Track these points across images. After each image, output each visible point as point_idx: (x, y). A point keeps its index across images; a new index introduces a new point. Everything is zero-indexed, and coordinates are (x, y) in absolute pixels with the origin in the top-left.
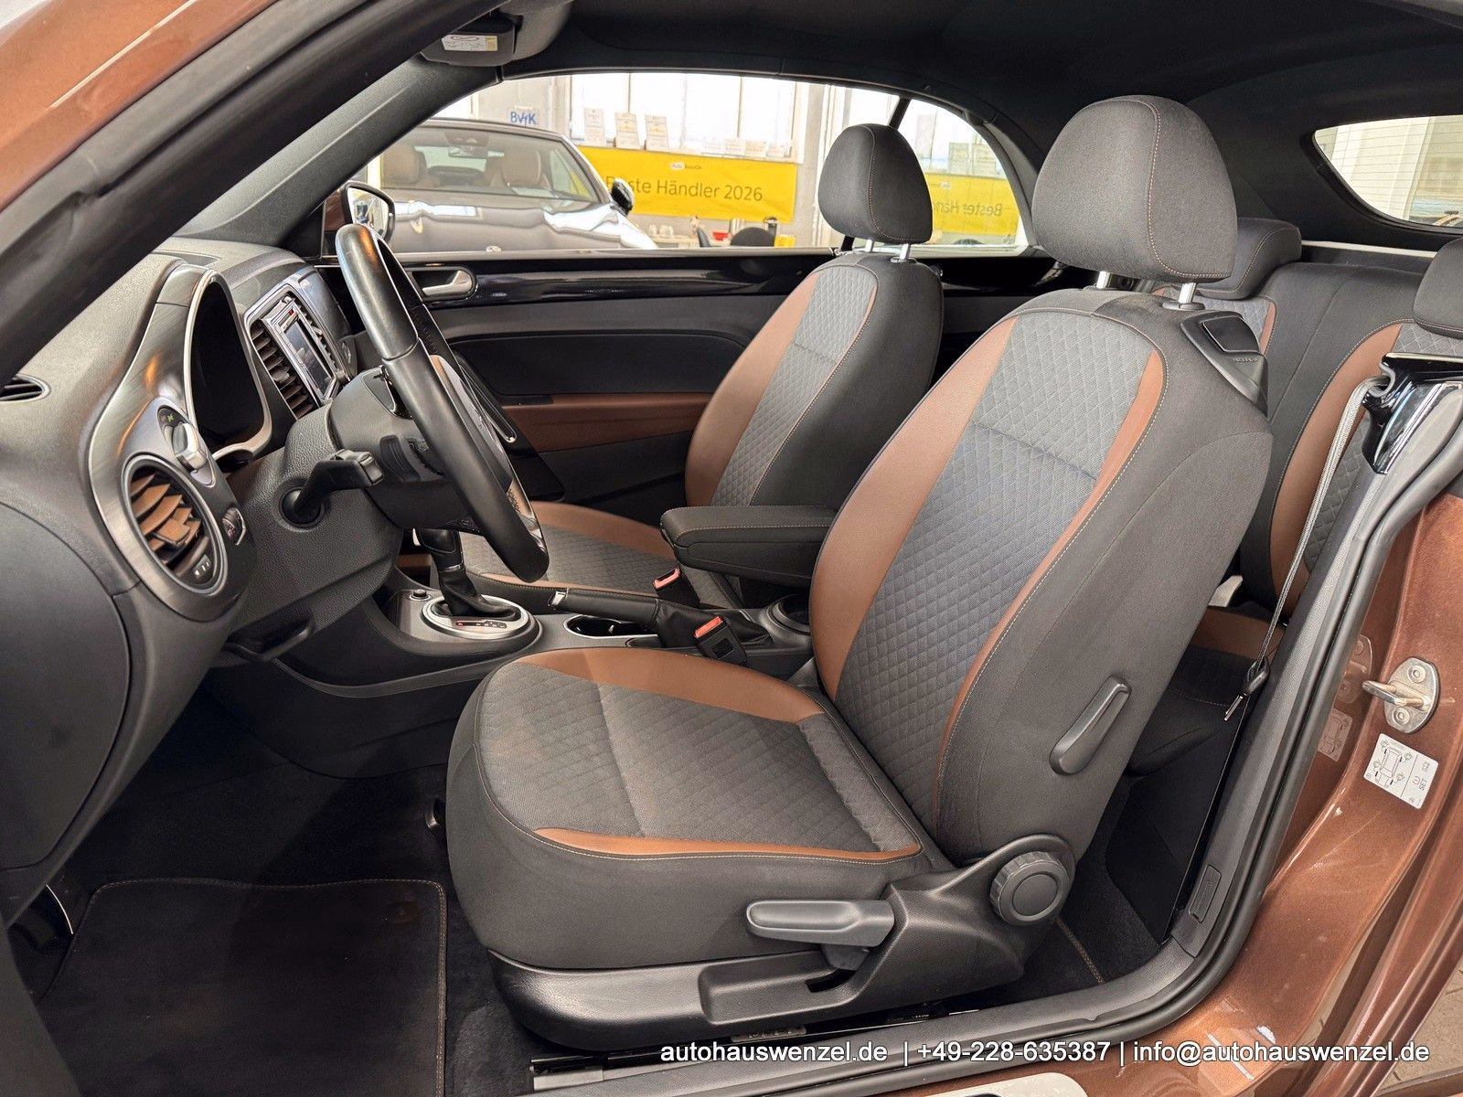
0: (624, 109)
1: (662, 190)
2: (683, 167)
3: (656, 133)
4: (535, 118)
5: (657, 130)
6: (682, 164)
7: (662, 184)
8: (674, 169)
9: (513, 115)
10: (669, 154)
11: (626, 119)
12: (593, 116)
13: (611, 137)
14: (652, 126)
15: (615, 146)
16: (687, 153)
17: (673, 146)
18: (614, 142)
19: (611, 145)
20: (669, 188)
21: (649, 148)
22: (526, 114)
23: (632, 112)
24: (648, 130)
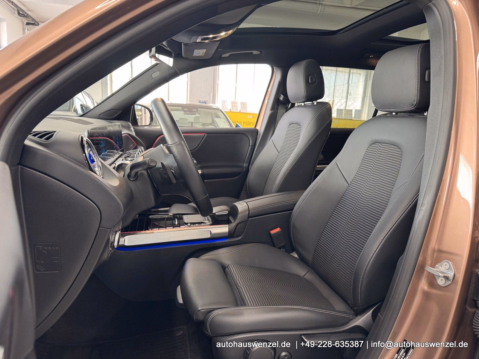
1: (245, 124)
2: (252, 117)
4: (206, 103)
6: (251, 116)
7: (245, 122)
8: (249, 117)
9: (200, 102)
10: (247, 113)
11: (234, 104)
12: (224, 102)
13: (230, 109)
14: (243, 105)
15: (231, 111)
17: (249, 111)
18: (231, 110)
19: (229, 111)
20: (247, 123)
21: (241, 112)
22: (204, 101)
24: (241, 106)
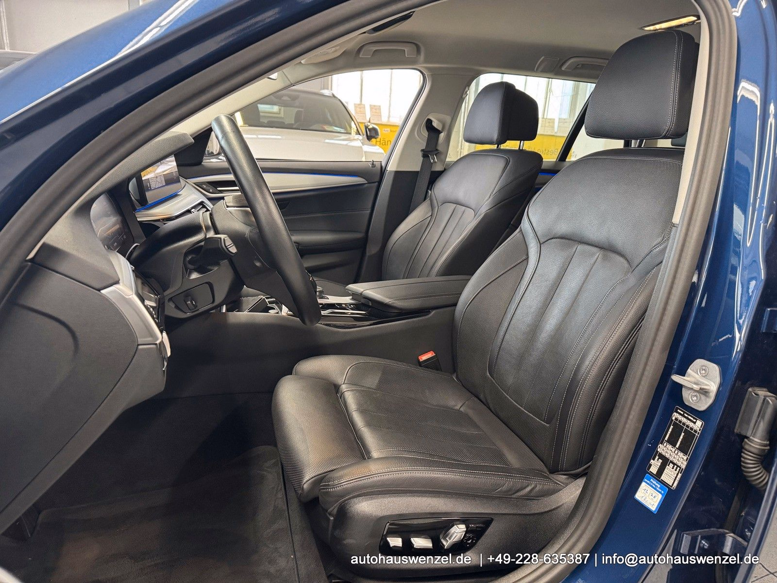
0: (358, 102)
3: (375, 114)
5: (376, 112)
16: (391, 124)
23: (363, 103)
